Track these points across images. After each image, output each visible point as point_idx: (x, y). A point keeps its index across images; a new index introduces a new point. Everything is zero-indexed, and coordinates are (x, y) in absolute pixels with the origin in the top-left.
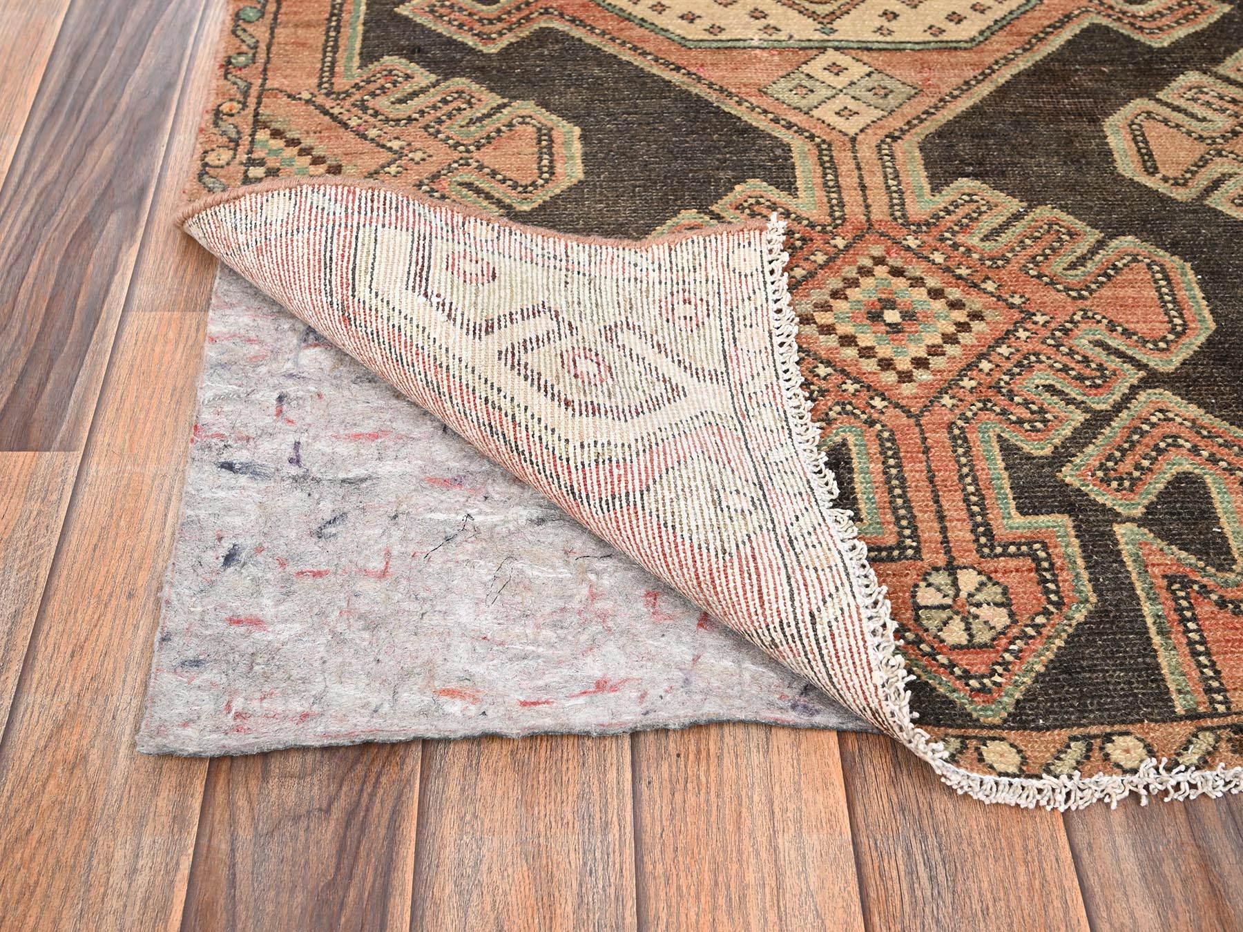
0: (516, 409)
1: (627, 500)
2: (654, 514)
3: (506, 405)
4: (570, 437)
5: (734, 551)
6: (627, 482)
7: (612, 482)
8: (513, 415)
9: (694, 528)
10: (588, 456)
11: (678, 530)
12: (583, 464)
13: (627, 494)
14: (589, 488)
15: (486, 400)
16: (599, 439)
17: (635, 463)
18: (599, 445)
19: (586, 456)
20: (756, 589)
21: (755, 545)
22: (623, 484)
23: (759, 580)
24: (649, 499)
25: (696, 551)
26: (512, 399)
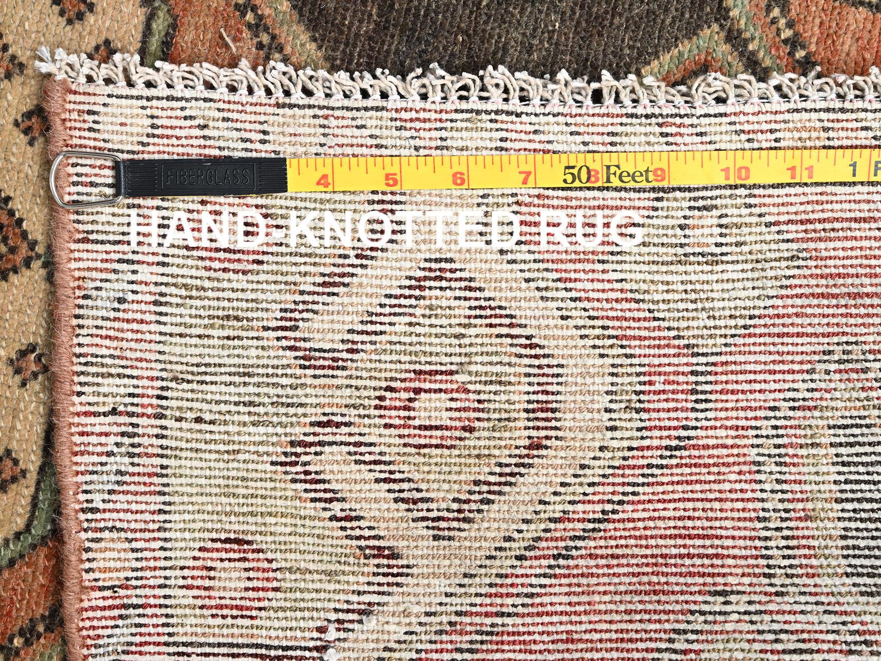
0: (542, 515)
1: (702, 373)
2: (729, 340)
3: (533, 530)
4: (597, 444)
5: (794, 246)
6: (677, 373)
7: (673, 392)
8: (550, 520)
9: (756, 293)
10: (630, 422)
11: (757, 312)
12: (639, 429)
13: (692, 373)
14: (675, 423)
15: (519, 558)
16: (601, 406)
17: (646, 361)
18: (613, 406)
19: (629, 425)
20: (854, 225)
21: (785, 218)
22: (681, 378)
23: (843, 220)
24: (707, 345)
25: (789, 292)
26: (526, 521)
